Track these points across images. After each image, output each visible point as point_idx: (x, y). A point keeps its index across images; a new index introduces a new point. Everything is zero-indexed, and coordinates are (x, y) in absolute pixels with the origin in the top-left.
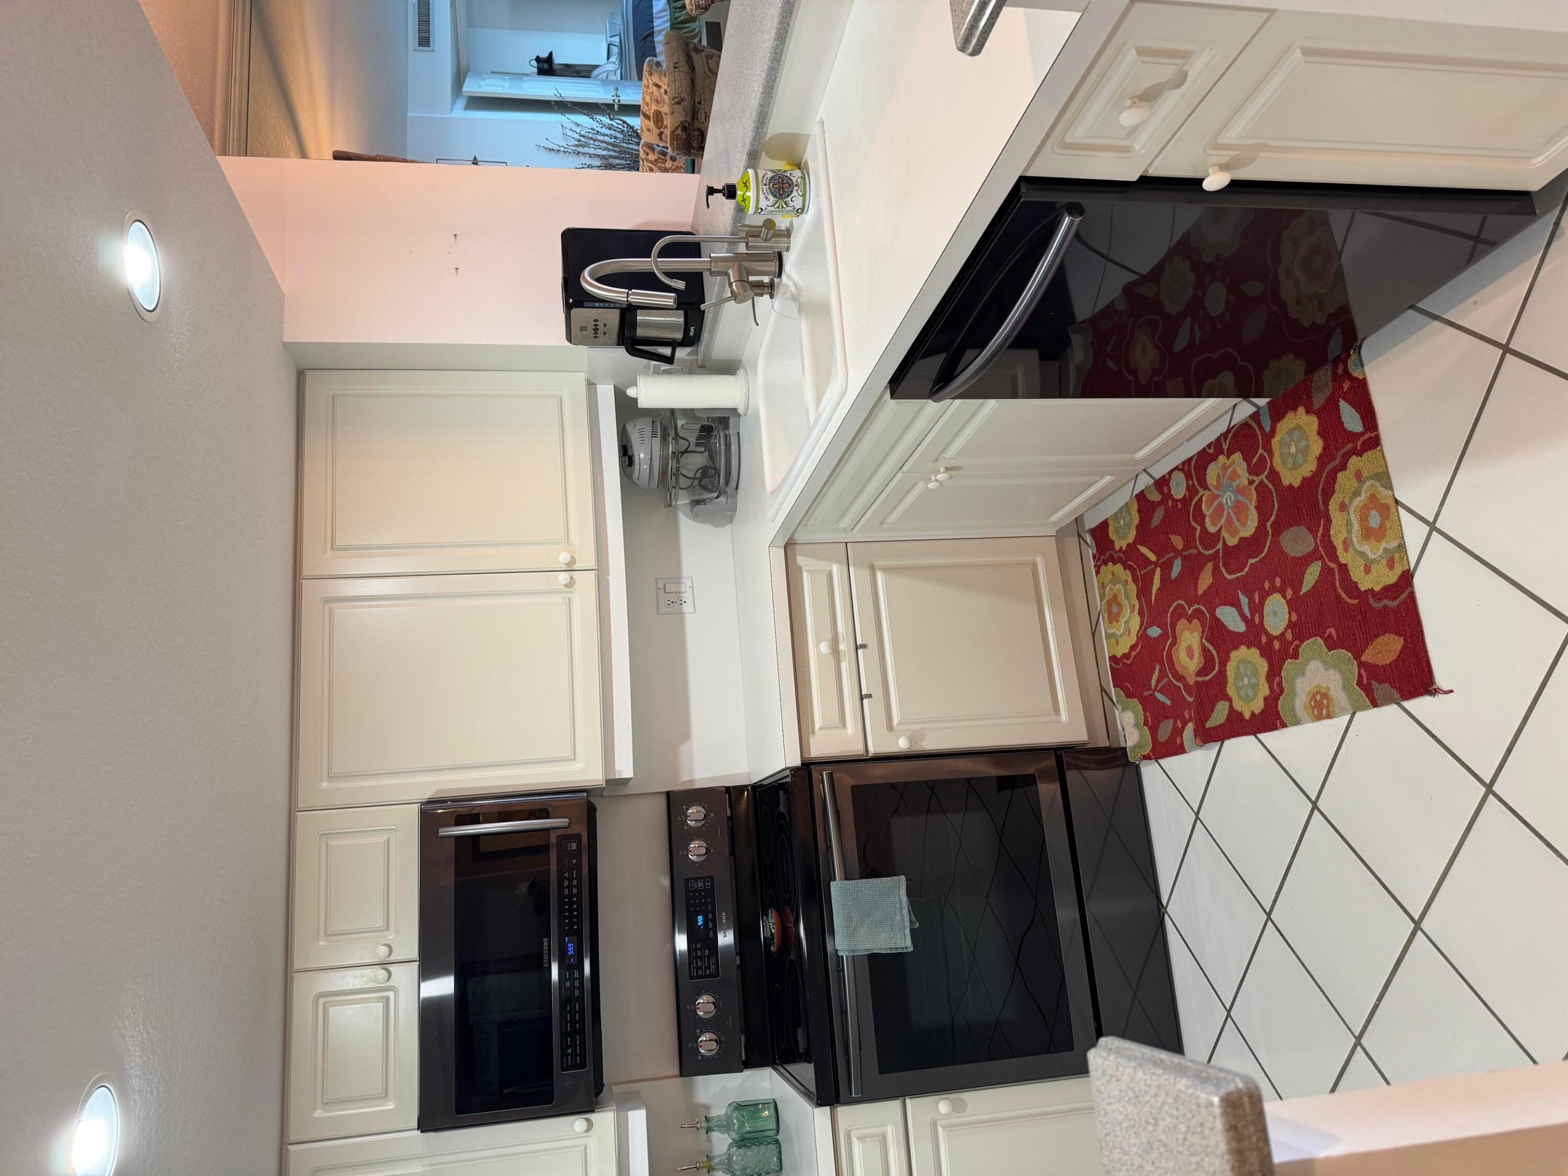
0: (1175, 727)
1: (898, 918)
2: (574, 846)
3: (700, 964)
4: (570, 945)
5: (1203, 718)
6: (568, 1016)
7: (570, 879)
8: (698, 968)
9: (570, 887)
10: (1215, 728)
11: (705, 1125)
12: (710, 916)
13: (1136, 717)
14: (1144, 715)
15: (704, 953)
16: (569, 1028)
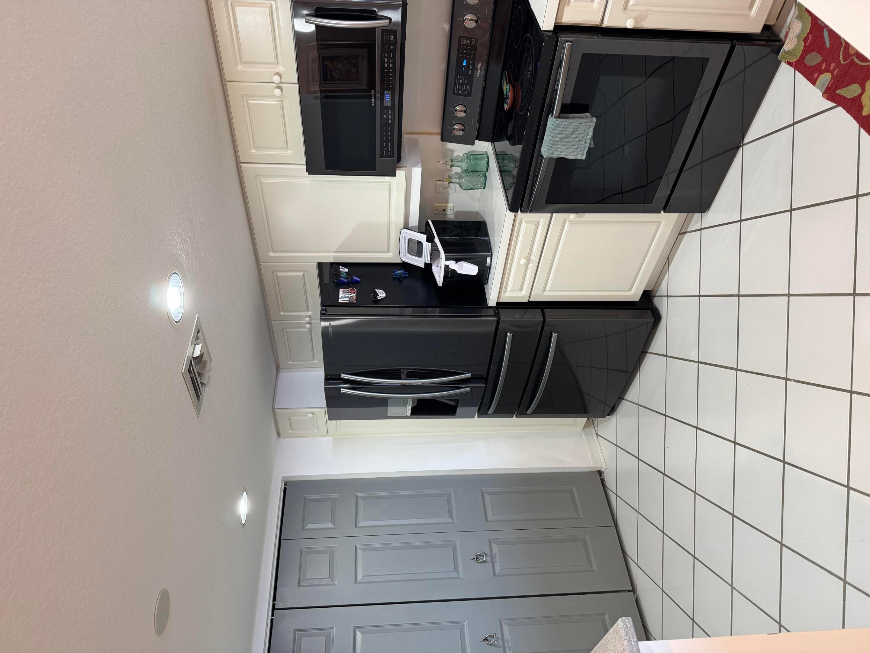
0: (819, 65)
1: (583, 143)
2: (392, 37)
3: (460, 87)
4: (387, 95)
5: (838, 86)
6: (385, 132)
7: (389, 58)
8: (459, 90)
9: (389, 63)
10: (841, 96)
11: (450, 163)
12: (471, 62)
13: (802, 30)
14: (808, 34)
15: (464, 82)
16: (385, 138)
